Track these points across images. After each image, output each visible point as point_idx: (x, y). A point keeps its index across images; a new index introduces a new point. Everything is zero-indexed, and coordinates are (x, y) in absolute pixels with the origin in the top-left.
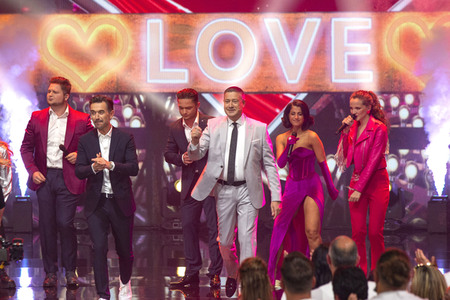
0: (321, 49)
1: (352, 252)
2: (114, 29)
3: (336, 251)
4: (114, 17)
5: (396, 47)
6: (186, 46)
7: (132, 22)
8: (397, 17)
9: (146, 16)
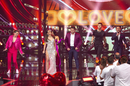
0: (114, 17)
1: (119, 55)
2: (73, 13)
3: (116, 55)
4: (73, 11)
5: (128, 17)
6: (87, 16)
7: (76, 12)
8: (128, 11)
9: (79, 11)
